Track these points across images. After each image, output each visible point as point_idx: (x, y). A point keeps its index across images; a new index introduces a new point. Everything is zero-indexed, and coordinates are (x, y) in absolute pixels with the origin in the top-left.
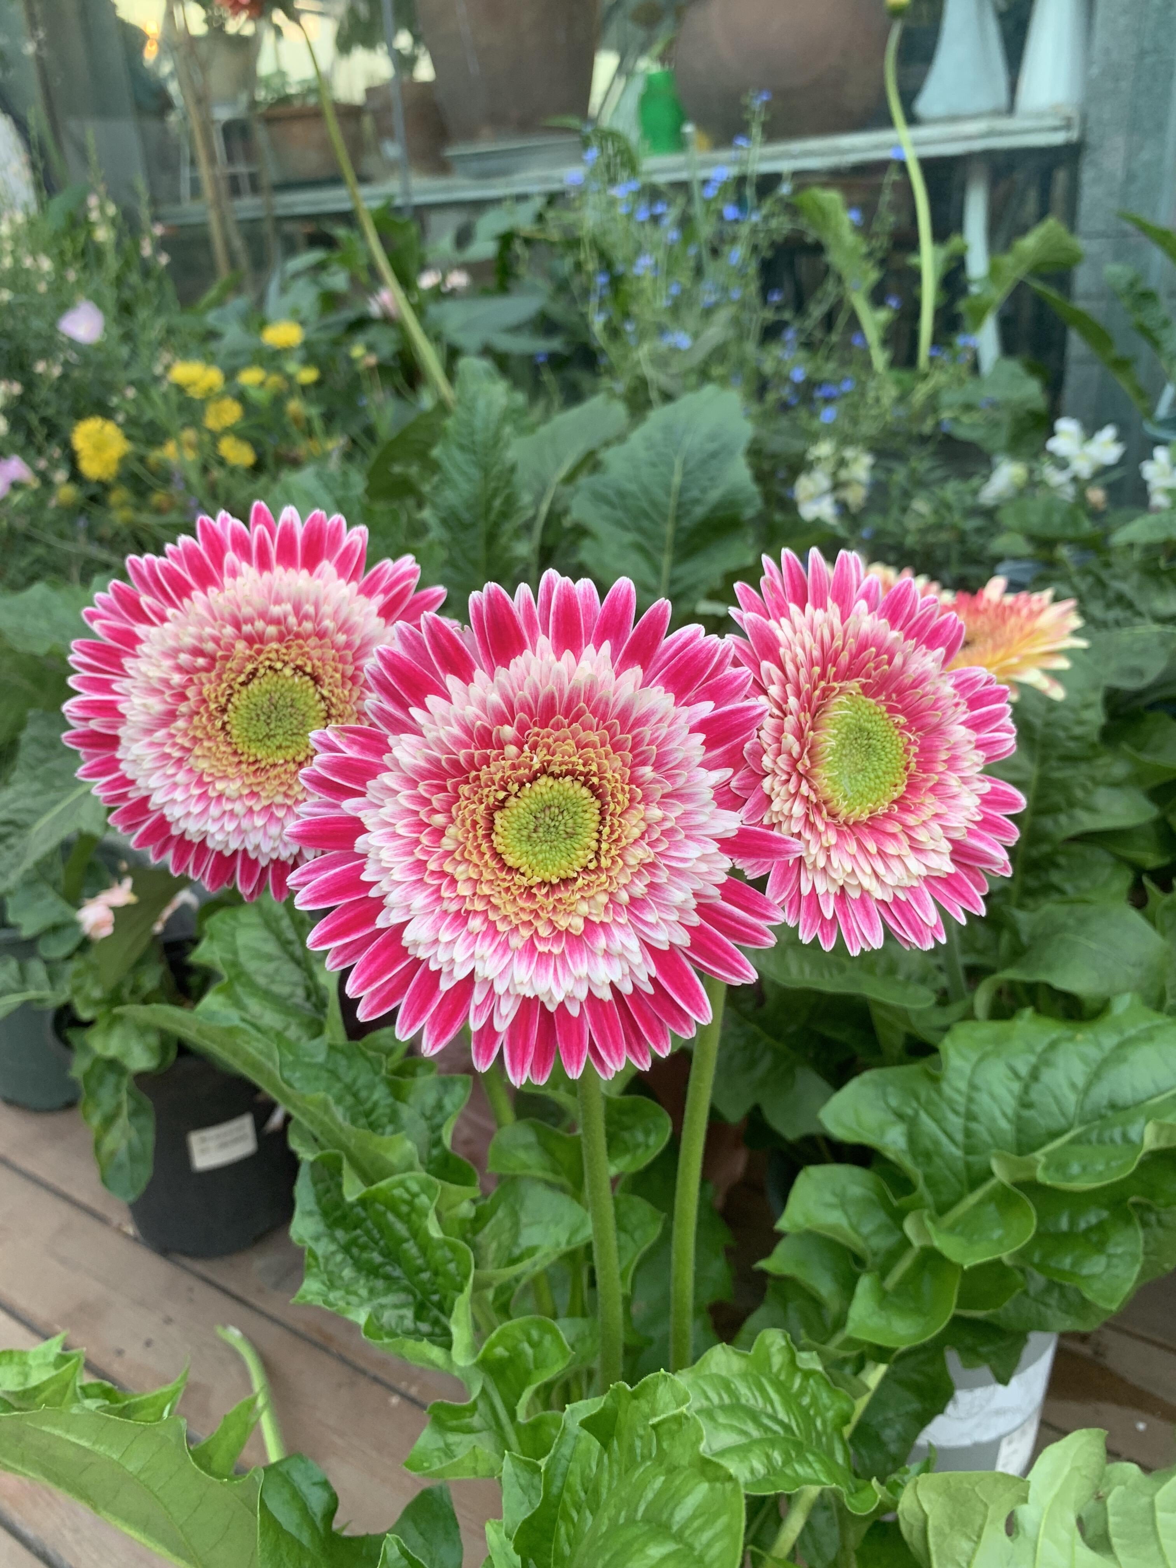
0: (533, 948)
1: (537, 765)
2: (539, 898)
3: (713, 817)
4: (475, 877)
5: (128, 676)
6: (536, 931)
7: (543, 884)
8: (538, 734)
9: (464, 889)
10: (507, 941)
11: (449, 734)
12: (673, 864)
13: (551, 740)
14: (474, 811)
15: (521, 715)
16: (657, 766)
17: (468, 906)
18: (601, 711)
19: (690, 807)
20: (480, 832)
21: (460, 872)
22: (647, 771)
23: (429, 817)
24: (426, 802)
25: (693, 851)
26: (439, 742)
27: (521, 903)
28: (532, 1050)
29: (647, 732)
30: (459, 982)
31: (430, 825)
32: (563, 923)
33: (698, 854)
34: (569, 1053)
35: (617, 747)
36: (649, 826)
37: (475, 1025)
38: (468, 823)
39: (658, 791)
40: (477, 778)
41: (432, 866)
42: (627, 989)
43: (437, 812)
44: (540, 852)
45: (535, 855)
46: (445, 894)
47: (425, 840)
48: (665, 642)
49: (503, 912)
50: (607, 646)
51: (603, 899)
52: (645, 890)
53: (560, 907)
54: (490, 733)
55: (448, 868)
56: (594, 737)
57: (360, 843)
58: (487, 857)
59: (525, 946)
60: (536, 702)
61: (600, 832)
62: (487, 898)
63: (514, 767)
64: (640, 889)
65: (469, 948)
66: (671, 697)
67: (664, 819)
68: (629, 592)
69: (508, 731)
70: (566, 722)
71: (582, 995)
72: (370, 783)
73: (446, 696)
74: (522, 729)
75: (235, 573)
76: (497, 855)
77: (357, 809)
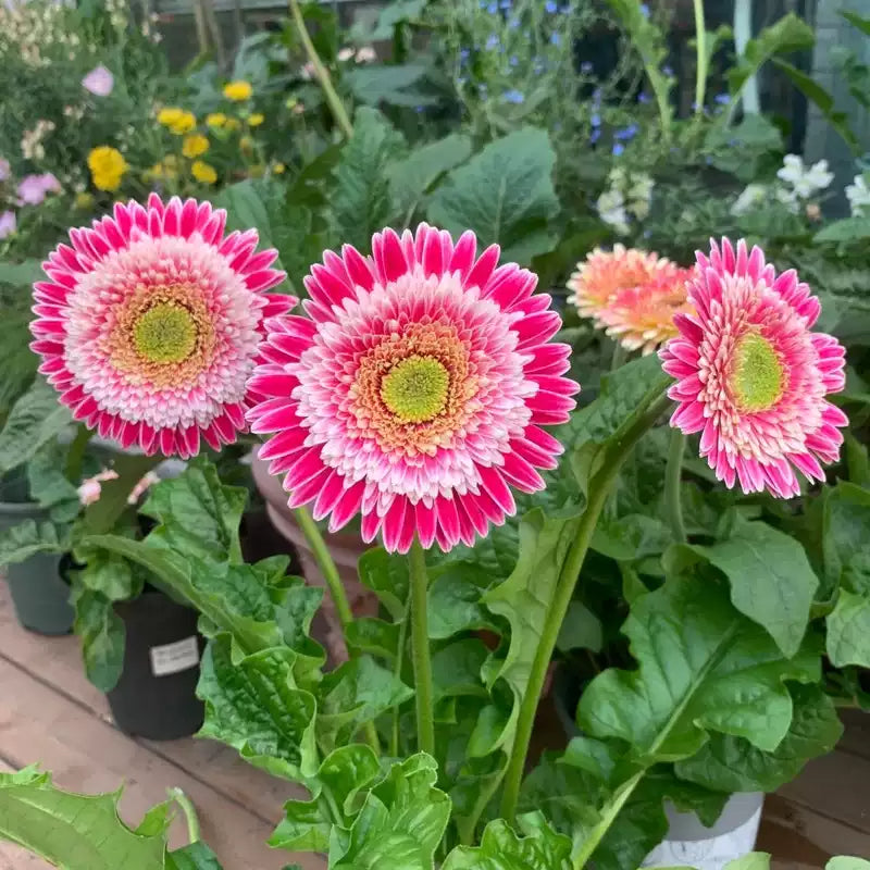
0: (404, 464)
1: (411, 347)
2: (409, 432)
3: (521, 384)
4: (368, 416)
5: (68, 306)
6: (406, 453)
7: (410, 424)
8: (412, 327)
9: (361, 424)
10: (388, 460)
11: (357, 323)
12: (496, 413)
13: (421, 330)
14: (369, 375)
15: (402, 314)
16: (488, 350)
17: (363, 435)
18: (452, 314)
19: (506, 377)
20: (373, 389)
21: (359, 413)
22: (481, 354)
23: (340, 377)
24: (340, 367)
25: (508, 404)
26: (351, 329)
27: (397, 434)
29: (482, 328)
30: (357, 483)
31: (341, 382)
32: (423, 448)
33: (512, 407)
35: (462, 338)
36: (481, 388)
37: (365, 511)
38: (366, 382)
39: (488, 366)
40: (372, 353)
41: (341, 408)
42: (463, 491)
43: (346, 374)
44: (411, 403)
45: (406, 405)
46: (349, 426)
47: (338, 391)
48: (496, 271)
49: (386, 440)
50: (458, 273)
51: (450, 434)
52: (477, 429)
53: (422, 438)
54: (382, 324)
55: (351, 410)
56: (448, 330)
57: (296, 393)
58: (377, 404)
59: (399, 462)
61: (449, 393)
62: (376, 431)
63: (395, 347)
64: (473, 429)
65: (363, 461)
66: (498, 307)
67: (490, 385)
68: (472, 239)
69: (394, 324)
70: (431, 319)
71: (434, 495)
72: (304, 353)
73: (355, 299)
74: (403, 322)
75: (137, 239)
76: (383, 404)
77: (293, 370)
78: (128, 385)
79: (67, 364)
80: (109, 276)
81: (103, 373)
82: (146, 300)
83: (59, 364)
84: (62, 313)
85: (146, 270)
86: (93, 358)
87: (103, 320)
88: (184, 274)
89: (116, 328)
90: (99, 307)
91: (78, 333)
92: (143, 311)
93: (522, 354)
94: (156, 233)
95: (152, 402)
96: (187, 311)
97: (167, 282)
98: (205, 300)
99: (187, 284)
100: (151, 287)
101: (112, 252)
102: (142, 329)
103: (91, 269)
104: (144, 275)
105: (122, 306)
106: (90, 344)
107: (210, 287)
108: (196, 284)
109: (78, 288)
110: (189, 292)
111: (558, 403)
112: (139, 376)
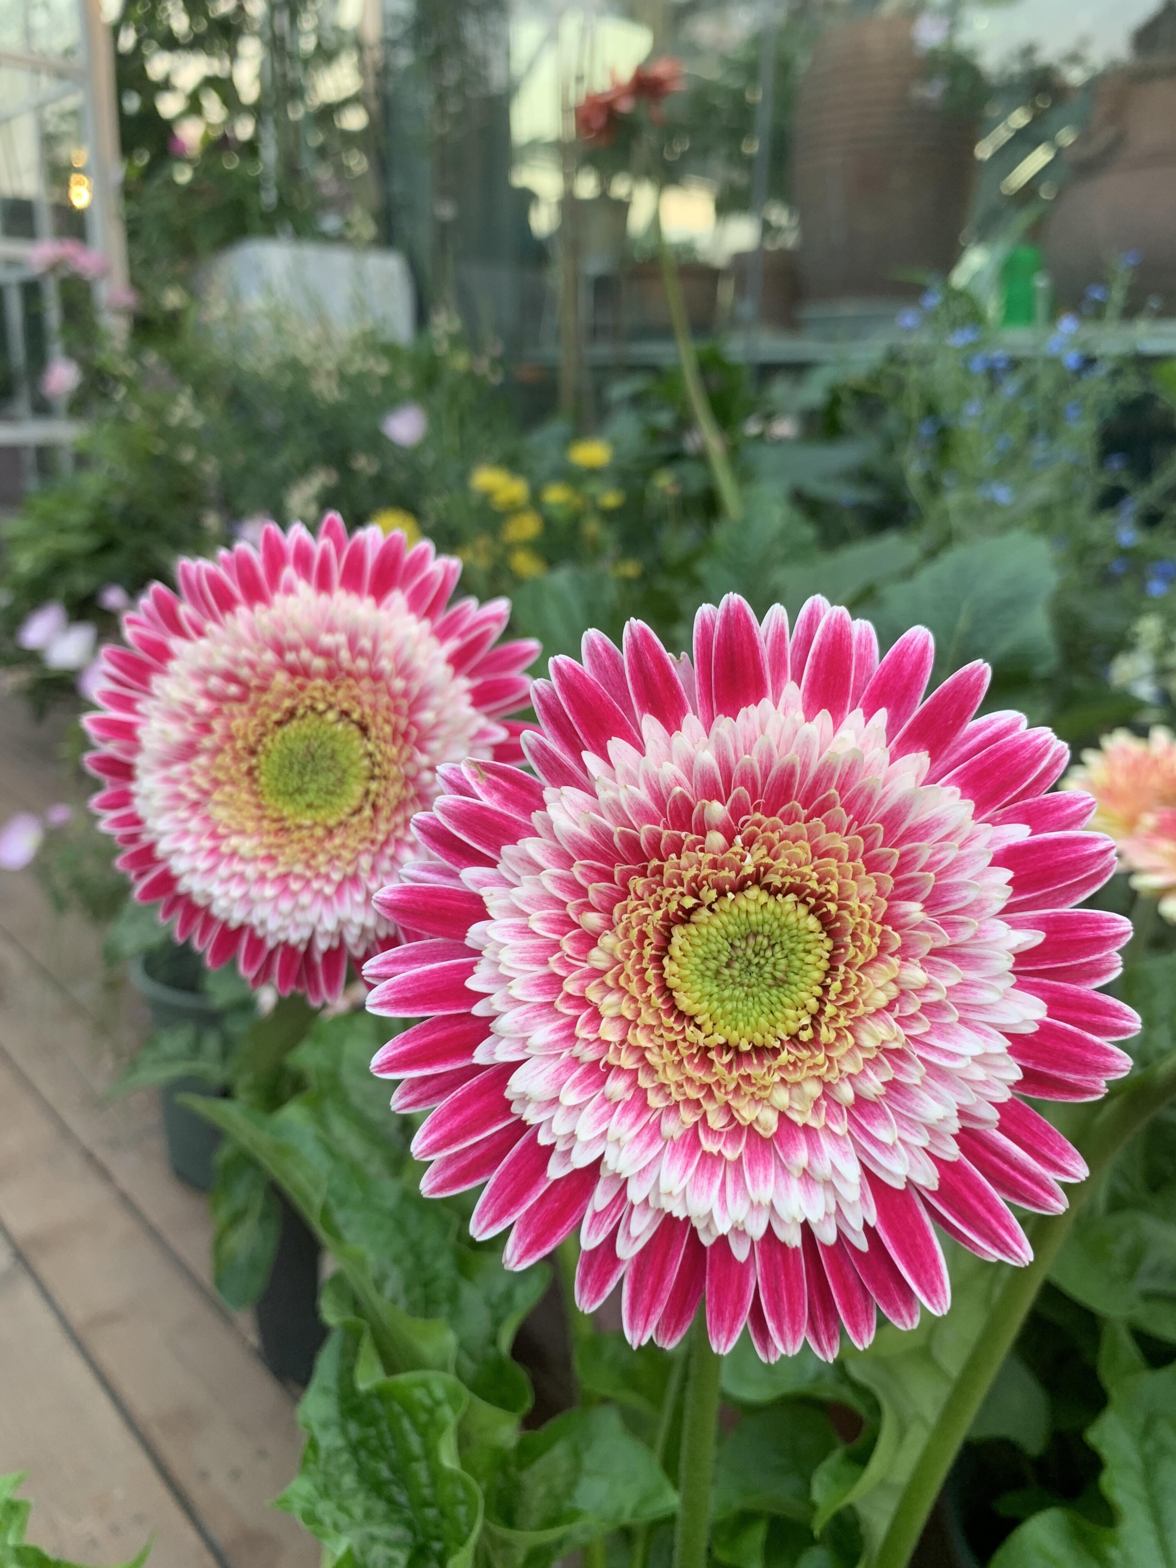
0: (696, 1143)
1: (749, 868)
2: (718, 1068)
3: (1006, 997)
4: (629, 1015)
6: (704, 1118)
7: (726, 1047)
8: (758, 824)
9: (609, 1032)
10: (658, 1124)
11: (633, 798)
12: (933, 1058)
13: (776, 836)
14: (645, 918)
15: (740, 791)
16: (930, 905)
17: (611, 1058)
18: (859, 807)
19: (972, 975)
20: (648, 951)
21: (609, 1005)
22: (914, 910)
23: (579, 914)
24: (581, 891)
25: (967, 1044)
26: (616, 809)
27: (689, 1069)
28: (665, 1296)
29: (925, 850)
30: (576, 1172)
31: (577, 926)
32: (747, 1113)
33: (978, 1051)
35: (873, 865)
36: (903, 992)
37: (589, 1240)
38: (634, 934)
39: (927, 943)
40: (659, 871)
41: (570, 987)
42: (827, 1235)
43: (591, 908)
44: (731, 998)
45: (722, 1001)
46: (581, 1032)
47: (567, 946)
48: (971, 725)
49: (661, 1078)
50: (882, 716)
51: (814, 1089)
52: (882, 1090)
53: (745, 1088)
54: (691, 808)
55: (593, 995)
56: (841, 843)
57: (475, 933)
58: (651, 989)
59: (684, 1136)
60: (765, 776)
61: (826, 989)
62: (640, 1053)
63: (714, 865)
64: (873, 1086)
65: (600, 1121)
66: (969, 806)
67: (928, 987)
68: (925, 647)
69: (717, 810)
70: (804, 813)
71: (758, 1231)
72: (506, 849)
73: (637, 744)
74: (738, 811)
75: (290, 590)
76: (666, 991)
77: (480, 884)
78: (234, 854)
79: (137, 801)
80: (226, 649)
81: (194, 824)
82: (287, 703)
83: (123, 799)
84: (139, 707)
85: (295, 648)
86: (180, 797)
87: (205, 728)
88: (362, 664)
89: (227, 747)
90: (203, 705)
91: (157, 746)
92: (279, 723)
93: (1015, 925)
94: (323, 584)
95: (269, 891)
96: (358, 734)
97: (330, 675)
98: (393, 718)
99: (366, 683)
100: (299, 680)
101: (242, 610)
102: (275, 757)
103: (200, 633)
104: (290, 657)
105: (245, 708)
106: (177, 770)
107: (406, 694)
108: (381, 685)
109: (173, 666)
110: (367, 698)
111: (1090, 1057)
112: (255, 841)
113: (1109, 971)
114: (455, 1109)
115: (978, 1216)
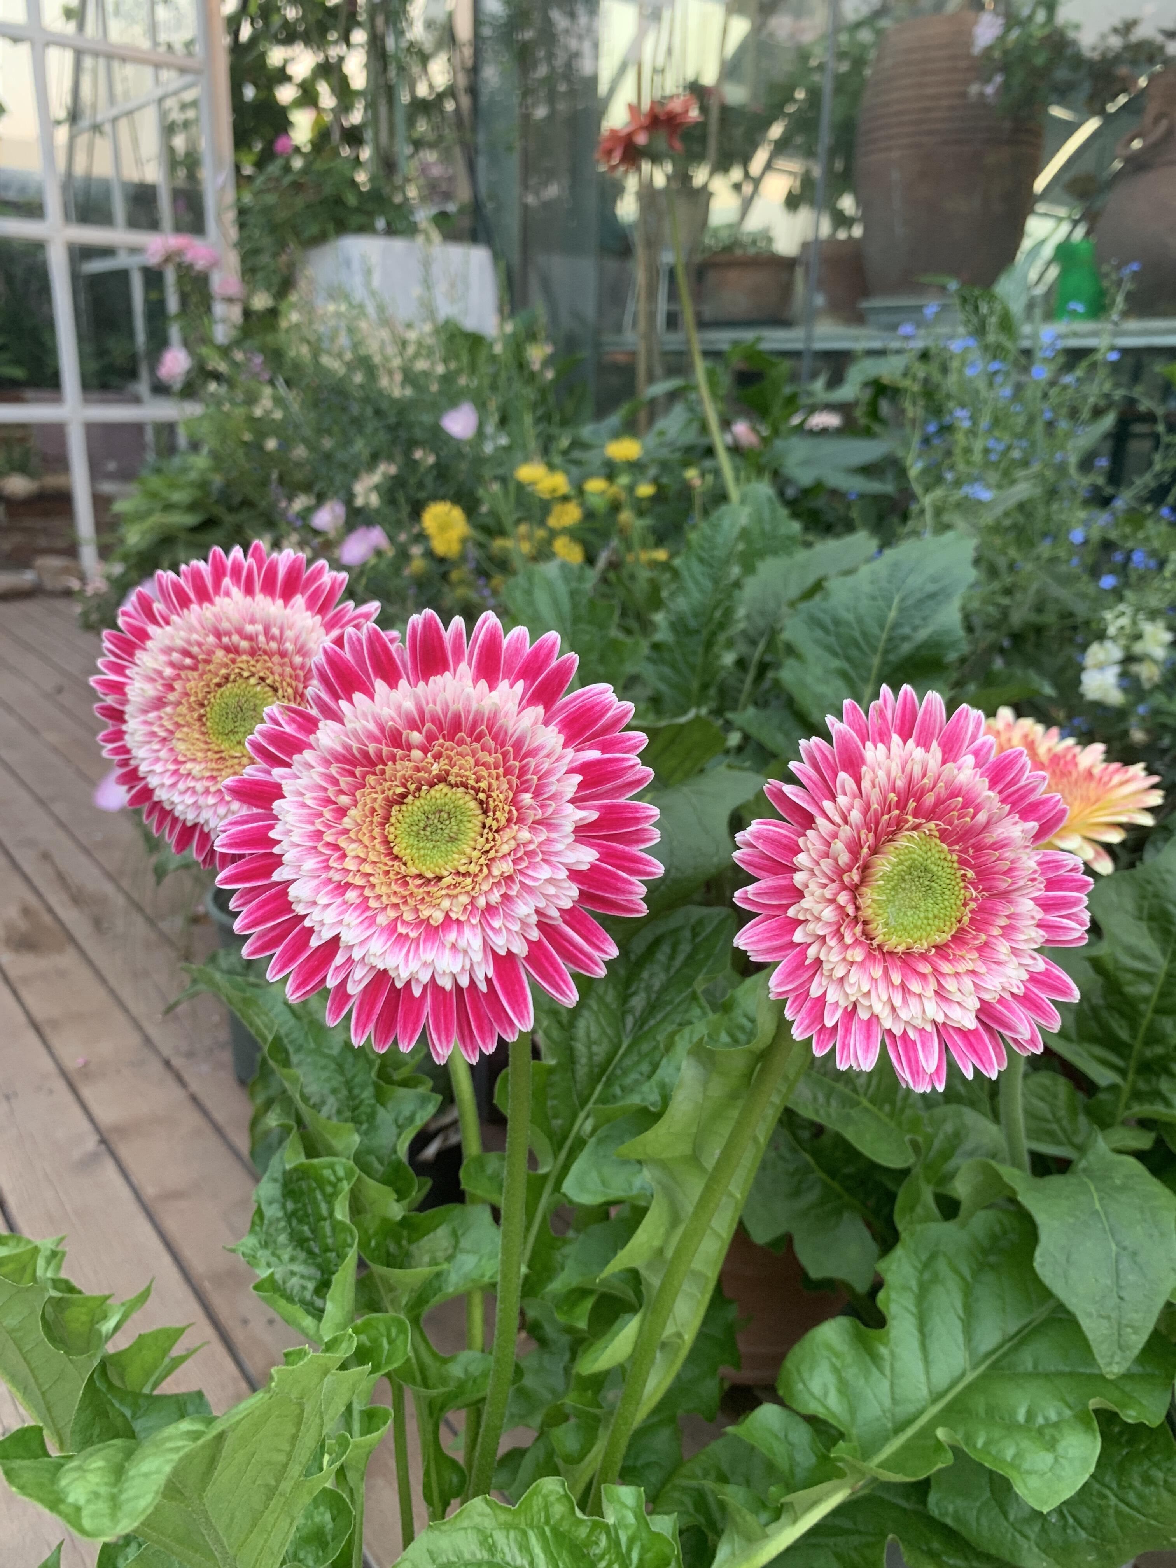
0: (395, 929)
1: (436, 772)
2: (411, 886)
3: (569, 848)
4: (363, 856)
6: (401, 914)
7: (420, 876)
8: (442, 746)
9: (350, 864)
10: (374, 919)
11: (364, 727)
12: (527, 882)
13: (452, 753)
14: (375, 800)
15: (429, 725)
16: (537, 794)
17: (350, 879)
18: (499, 738)
19: (551, 835)
20: (377, 819)
21: (352, 849)
22: (527, 798)
23: (337, 796)
24: (336, 782)
25: (545, 872)
26: (355, 733)
27: (394, 887)
28: (375, 1018)
29: (532, 762)
30: (326, 942)
31: (335, 803)
32: (426, 913)
33: (548, 876)
34: (405, 1027)
35: (507, 772)
36: (517, 845)
37: (331, 983)
38: (369, 809)
39: (532, 816)
40: (383, 772)
41: (328, 838)
42: (464, 982)
43: (342, 792)
44: (424, 848)
45: (419, 849)
46: (334, 864)
47: (328, 814)
49: (378, 891)
50: (520, 684)
51: (464, 899)
52: (499, 900)
53: (428, 899)
54: (401, 734)
55: (342, 842)
56: (491, 760)
57: (277, 805)
58: (377, 841)
59: (389, 925)
60: (446, 717)
62: (367, 876)
63: (416, 769)
64: (495, 898)
65: (341, 914)
66: (562, 739)
67: (531, 842)
68: (554, 644)
69: (416, 737)
70: (469, 740)
71: (425, 978)
72: (295, 757)
73: (371, 695)
74: (431, 738)
75: (228, 594)
76: (386, 842)
77: (282, 777)
78: (189, 774)
79: (127, 737)
80: (182, 634)
81: (163, 754)
82: (223, 671)
83: (119, 735)
84: (128, 672)
85: (229, 634)
86: (154, 734)
87: (171, 688)
88: (274, 645)
89: (184, 701)
90: (168, 672)
91: (139, 699)
92: (219, 685)
93: (577, 808)
94: (249, 590)
95: (211, 800)
96: (271, 693)
97: (253, 653)
98: (294, 683)
99: (276, 659)
100: (231, 656)
101: (194, 607)
102: (216, 708)
103: (168, 623)
104: (225, 640)
105: (195, 674)
106: (152, 715)
107: (302, 667)
108: (286, 660)
109: (149, 644)
110: (277, 669)
111: (619, 885)
112: (203, 766)
113: (651, 839)
114: (260, 906)
115: (549, 974)
